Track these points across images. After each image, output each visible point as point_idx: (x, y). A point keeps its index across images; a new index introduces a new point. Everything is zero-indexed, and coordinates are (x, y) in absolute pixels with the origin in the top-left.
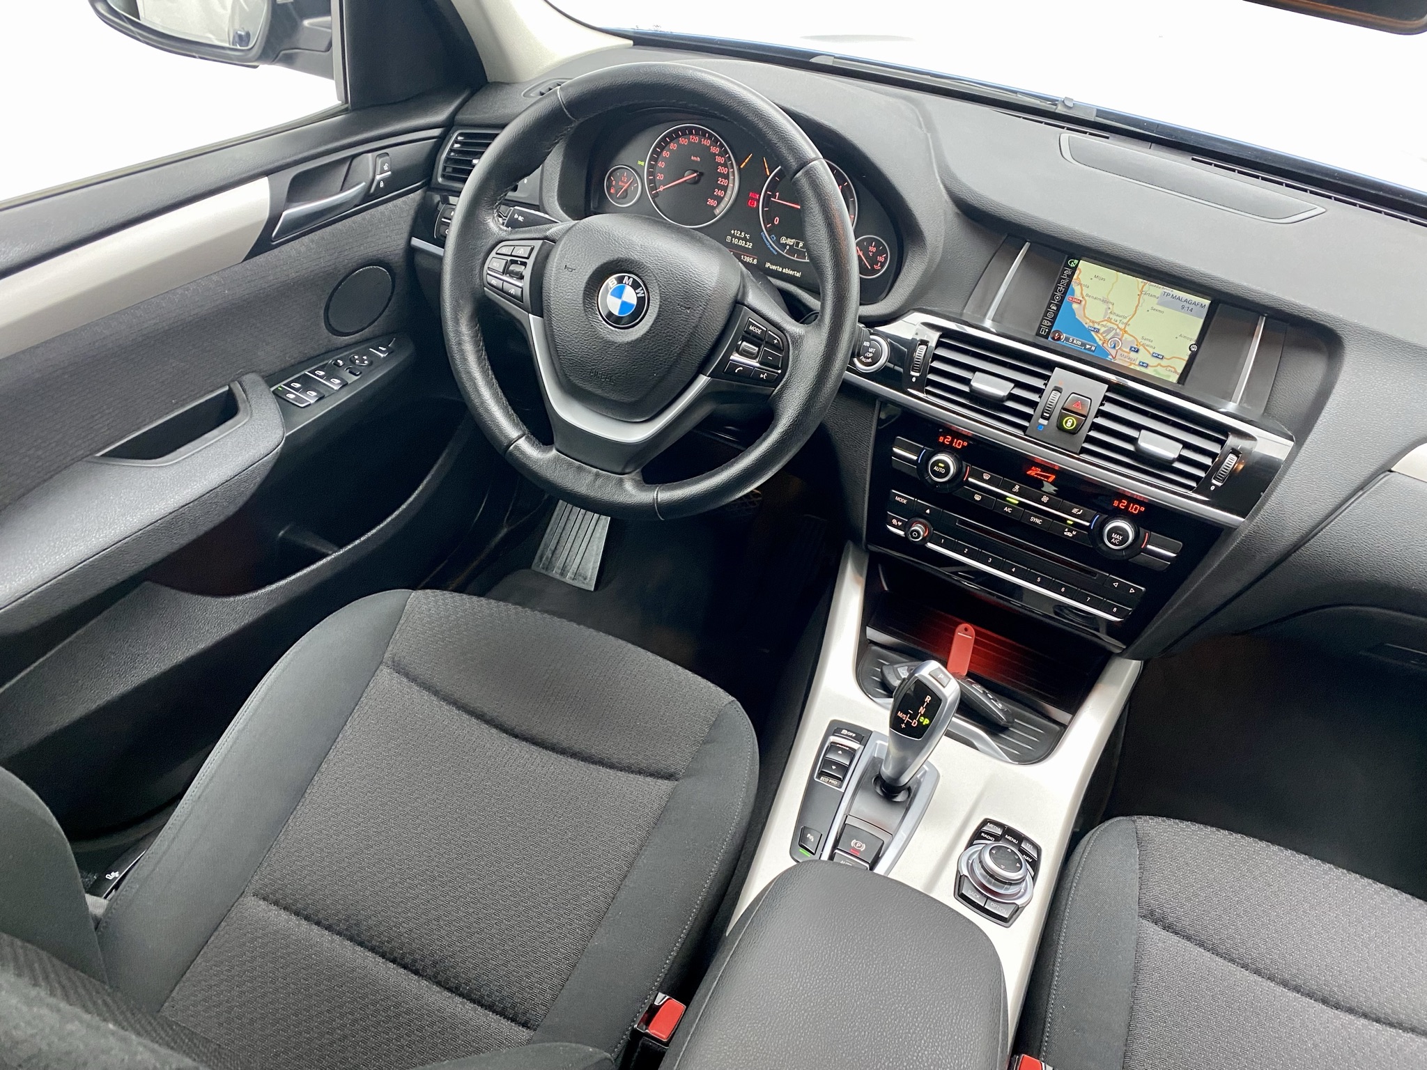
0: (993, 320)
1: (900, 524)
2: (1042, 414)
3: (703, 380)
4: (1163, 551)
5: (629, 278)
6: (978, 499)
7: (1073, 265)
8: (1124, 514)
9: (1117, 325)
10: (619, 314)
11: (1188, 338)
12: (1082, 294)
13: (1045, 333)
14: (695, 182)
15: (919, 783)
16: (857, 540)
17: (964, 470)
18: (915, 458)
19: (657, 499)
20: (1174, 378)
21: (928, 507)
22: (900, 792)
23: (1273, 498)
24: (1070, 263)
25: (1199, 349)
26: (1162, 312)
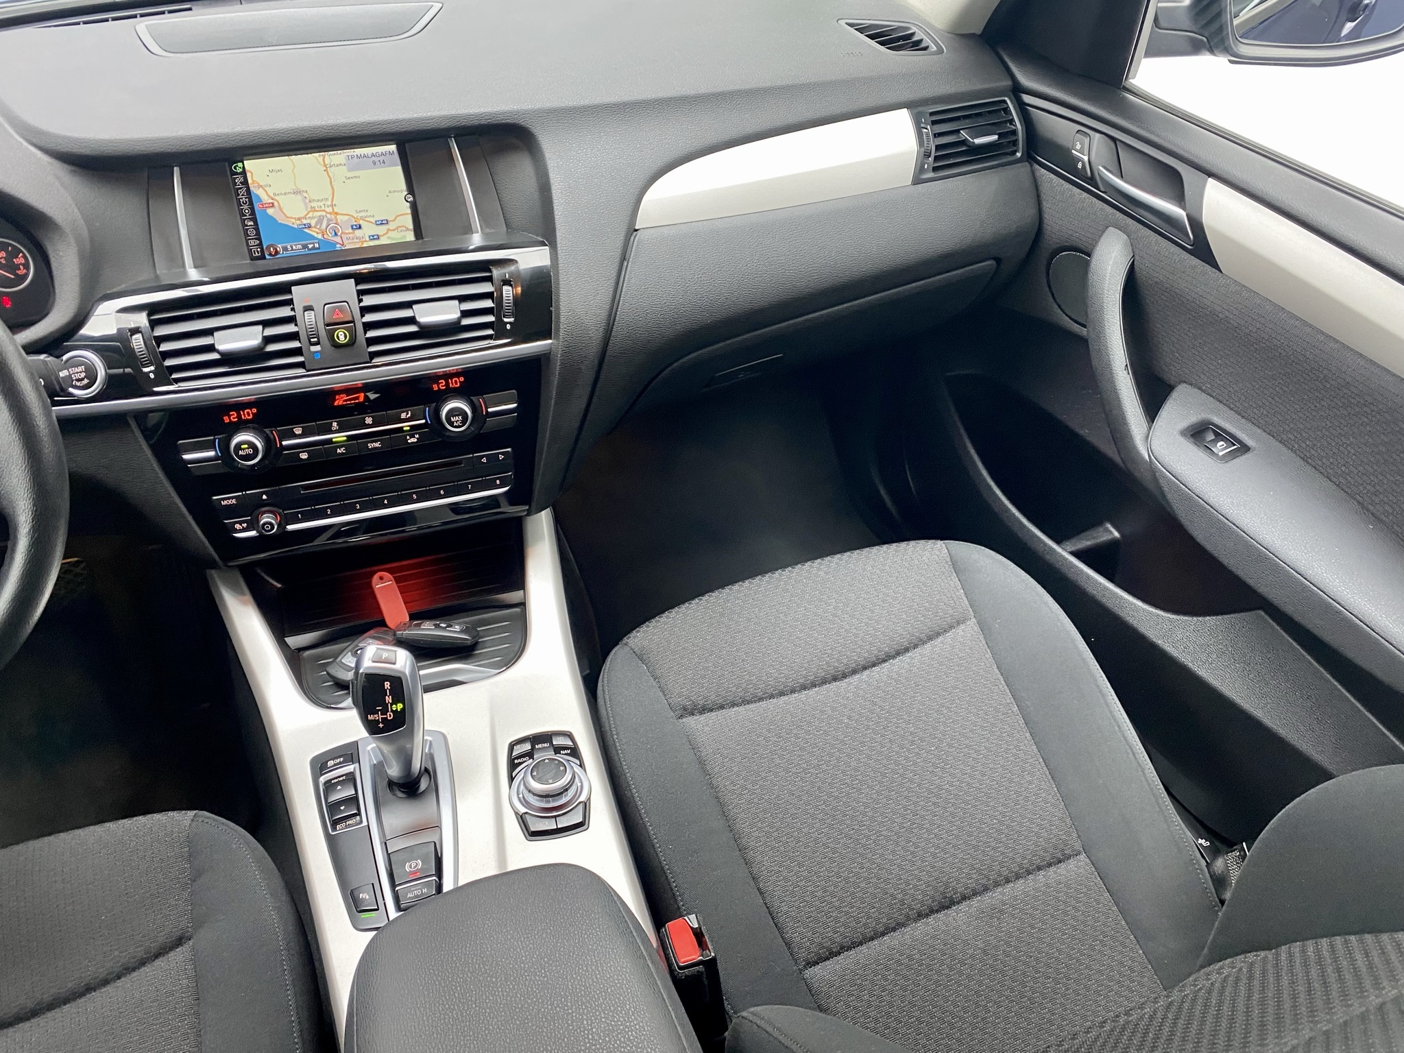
0: (195, 268)
1: (245, 525)
2: (310, 341)
4: (504, 406)
6: (306, 457)
7: (239, 170)
8: (450, 394)
9: (324, 211)
11: (399, 191)
13: (260, 257)
15: (431, 757)
16: (213, 565)
17: (272, 437)
18: (212, 454)
20: (410, 237)
21: (262, 493)
22: (419, 781)
23: (562, 307)
24: (235, 168)
25: (414, 197)
26: (359, 177)
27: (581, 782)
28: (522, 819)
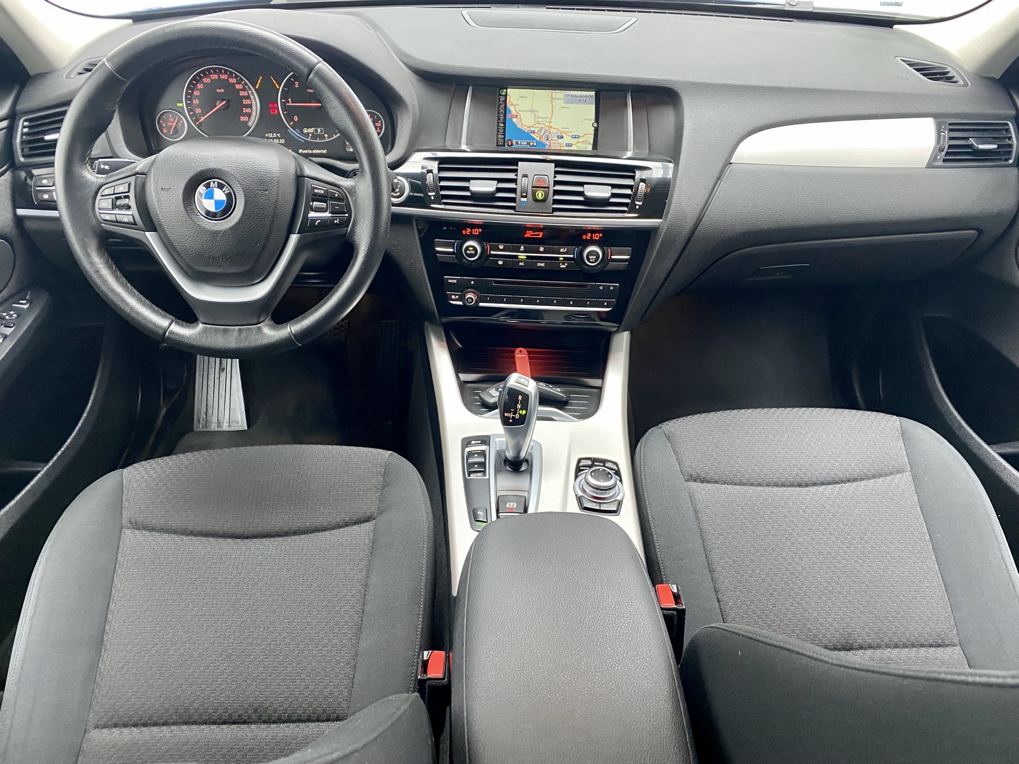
0: (466, 145)
1: (457, 297)
2: (522, 195)
3: (294, 238)
4: (622, 256)
5: (214, 182)
6: (502, 264)
7: (504, 94)
8: (592, 242)
9: (545, 124)
10: (216, 210)
11: (589, 120)
12: (516, 111)
13: (502, 144)
14: (226, 107)
15: (531, 455)
16: (432, 319)
17: (486, 247)
18: (452, 250)
19: (291, 332)
20: (590, 148)
21: (472, 280)
22: (521, 465)
23: (674, 201)
24: (502, 92)
25: (598, 124)
26: (569, 108)
27: (619, 490)
28: (579, 500)
